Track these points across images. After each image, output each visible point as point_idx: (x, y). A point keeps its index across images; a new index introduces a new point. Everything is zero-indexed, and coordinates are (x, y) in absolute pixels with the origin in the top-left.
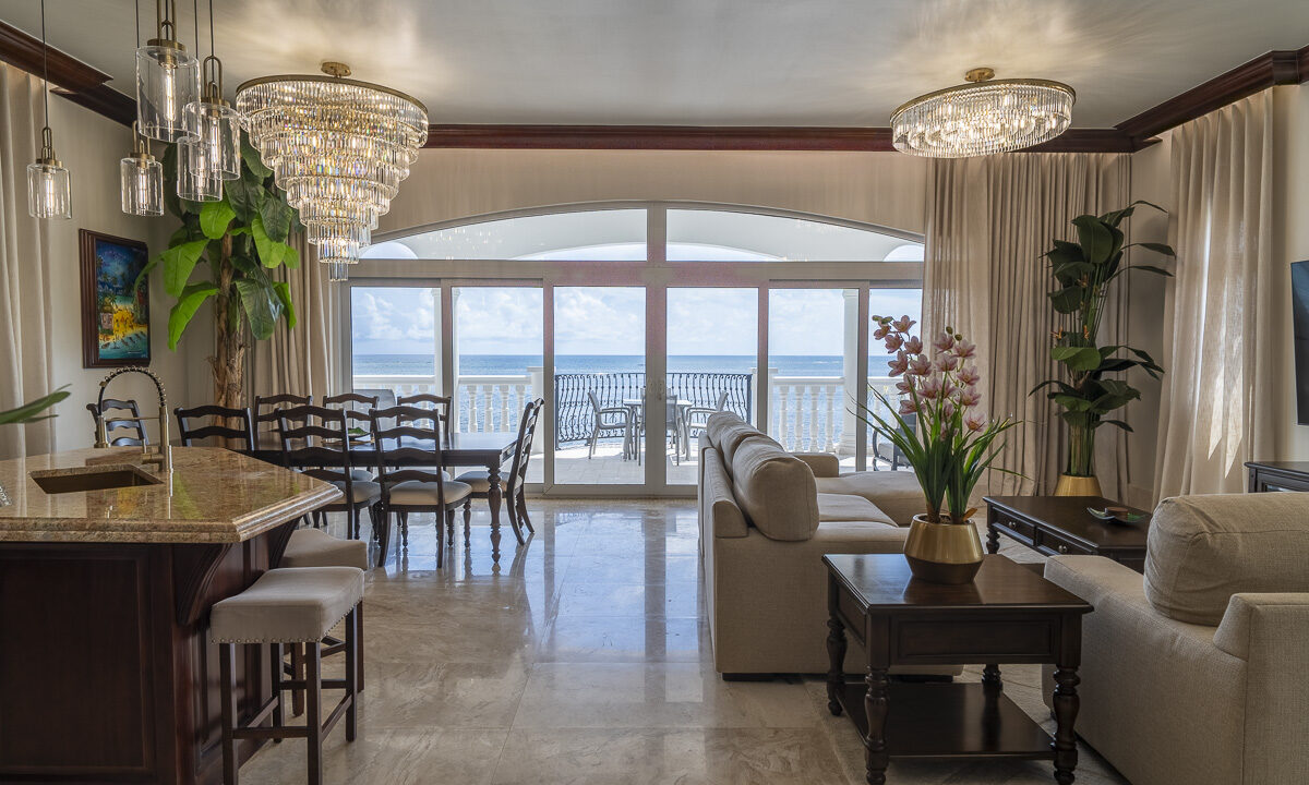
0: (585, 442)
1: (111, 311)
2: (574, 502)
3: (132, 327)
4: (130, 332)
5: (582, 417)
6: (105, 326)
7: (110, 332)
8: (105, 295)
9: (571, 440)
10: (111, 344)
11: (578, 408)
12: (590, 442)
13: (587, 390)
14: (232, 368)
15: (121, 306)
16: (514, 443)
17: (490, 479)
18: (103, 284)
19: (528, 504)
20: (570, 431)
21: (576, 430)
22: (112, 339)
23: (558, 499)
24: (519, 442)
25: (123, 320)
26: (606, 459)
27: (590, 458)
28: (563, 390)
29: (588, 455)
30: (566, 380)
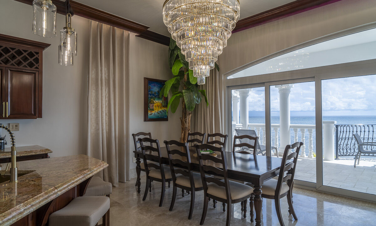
0: (354, 157)
1: (154, 103)
3: (161, 108)
4: (160, 110)
6: (151, 108)
7: (153, 110)
8: (151, 98)
9: (346, 155)
10: (152, 114)
12: (357, 158)
14: (186, 122)
15: (157, 101)
18: (151, 94)
21: (349, 151)
22: (153, 112)
25: (158, 106)
27: (355, 166)
28: (340, 132)
29: (353, 164)
30: (342, 128)
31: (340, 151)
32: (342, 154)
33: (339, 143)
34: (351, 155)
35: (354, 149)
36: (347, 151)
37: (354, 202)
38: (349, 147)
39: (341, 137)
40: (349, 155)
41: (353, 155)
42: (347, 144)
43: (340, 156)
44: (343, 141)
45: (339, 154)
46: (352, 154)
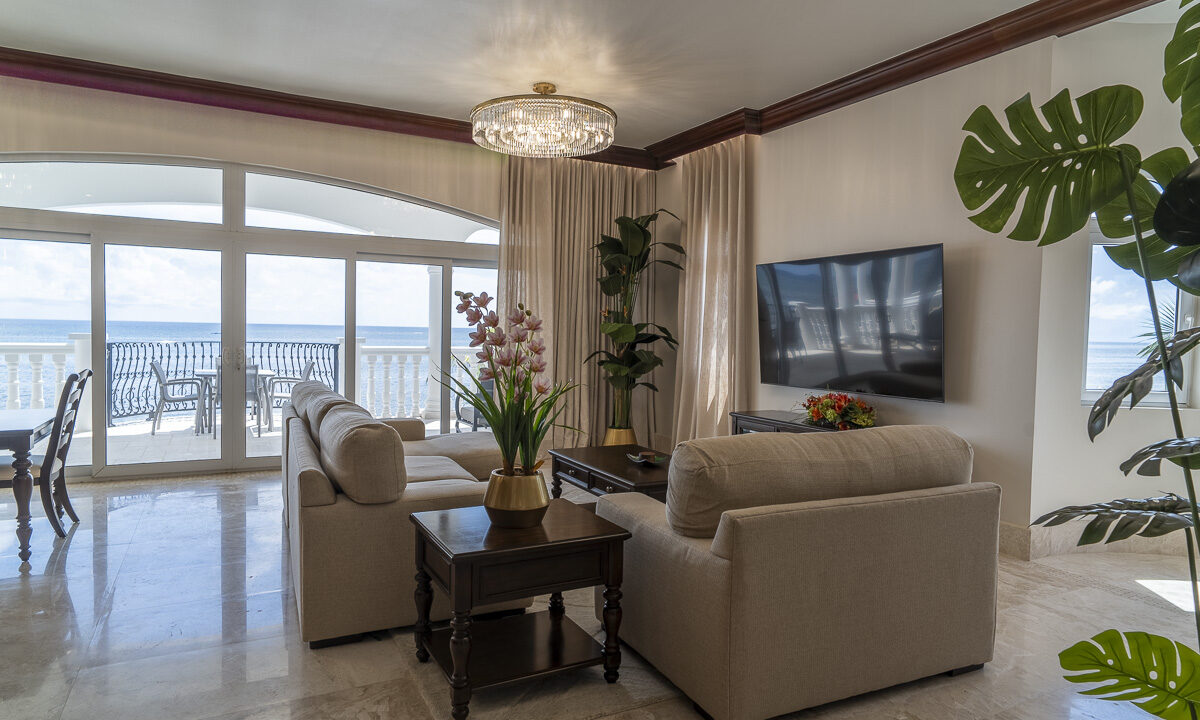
0: (147, 416)
2: (132, 484)
5: (142, 389)
9: (128, 415)
11: (138, 380)
12: (153, 416)
13: (149, 360)
16: (50, 422)
17: (14, 465)
19: (69, 489)
20: (127, 405)
21: (135, 404)
23: (111, 481)
24: (58, 420)
26: (173, 434)
27: (153, 434)
28: (118, 360)
29: (150, 430)
30: (121, 349)
31: (115, 406)
32: (121, 412)
33: (114, 388)
34: (140, 412)
35: (147, 399)
36: (131, 405)
37: (169, 480)
38: (136, 396)
39: (118, 372)
40: (136, 414)
41: (144, 413)
42: (131, 389)
43: (114, 417)
44: (122, 382)
45: (114, 413)
46: (143, 410)
